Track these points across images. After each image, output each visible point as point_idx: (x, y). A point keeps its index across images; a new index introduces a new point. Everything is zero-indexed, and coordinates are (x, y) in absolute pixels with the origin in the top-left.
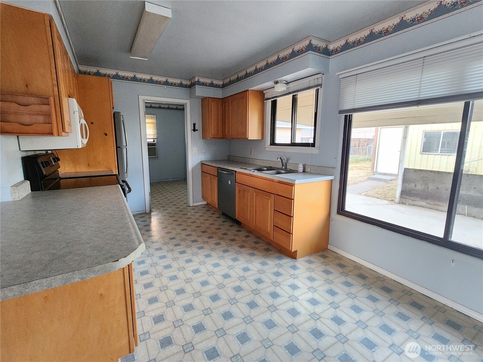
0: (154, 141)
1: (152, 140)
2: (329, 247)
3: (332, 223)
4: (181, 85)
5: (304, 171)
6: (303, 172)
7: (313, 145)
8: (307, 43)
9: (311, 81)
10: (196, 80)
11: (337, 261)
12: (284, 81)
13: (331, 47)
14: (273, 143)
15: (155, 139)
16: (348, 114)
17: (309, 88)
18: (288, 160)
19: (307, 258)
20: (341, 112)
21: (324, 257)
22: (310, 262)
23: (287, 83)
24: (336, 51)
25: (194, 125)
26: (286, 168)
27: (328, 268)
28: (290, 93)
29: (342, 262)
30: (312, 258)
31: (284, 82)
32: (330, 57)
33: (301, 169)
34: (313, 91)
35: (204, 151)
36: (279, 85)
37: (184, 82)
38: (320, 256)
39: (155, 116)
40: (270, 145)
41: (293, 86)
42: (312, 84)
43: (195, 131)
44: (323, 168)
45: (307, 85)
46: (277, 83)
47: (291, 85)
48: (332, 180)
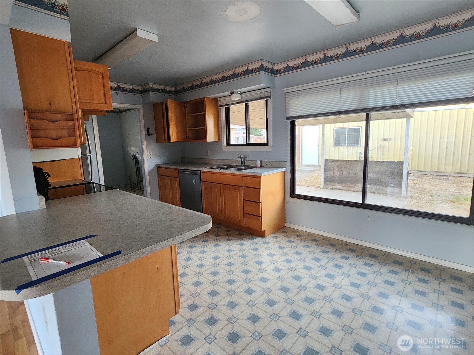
2: (287, 225)
3: (287, 205)
4: (132, 91)
6: (261, 167)
7: (267, 144)
8: (259, 64)
9: (262, 93)
10: (150, 86)
11: (295, 234)
12: (239, 92)
13: (276, 68)
14: (229, 144)
16: (293, 120)
17: (260, 98)
18: (245, 158)
19: (273, 235)
20: (288, 118)
21: (285, 232)
22: (276, 237)
23: (241, 93)
24: (280, 72)
25: (148, 129)
26: (244, 165)
27: (290, 239)
28: (242, 102)
29: (298, 233)
30: (276, 235)
31: (239, 93)
32: (276, 76)
33: (259, 164)
34: (264, 101)
35: (159, 154)
36: (234, 95)
37: (136, 88)
38: (282, 232)
40: (227, 146)
41: (246, 96)
42: (262, 96)
43: (149, 136)
44: (277, 162)
45: (258, 96)
46: (233, 93)
47: (244, 95)
48: (284, 171)
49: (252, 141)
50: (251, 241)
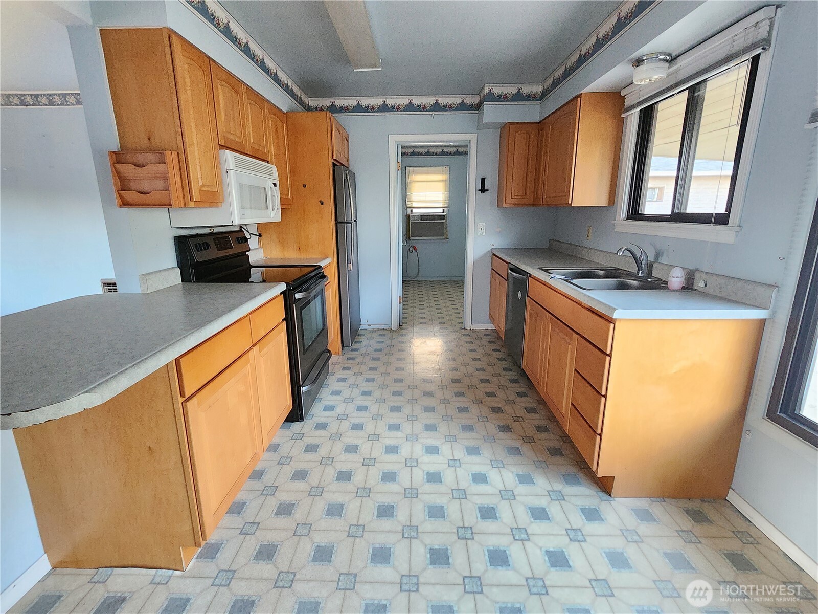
0: (443, 212)
1: (441, 210)
2: (732, 497)
4: (462, 107)
5: (688, 287)
6: (683, 288)
7: (722, 220)
9: (737, 38)
10: (486, 91)
12: (662, 54)
14: (635, 214)
15: (445, 207)
18: (658, 255)
19: (643, 503)
21: (698, 517)
22: (645, 516)
23: (671, 60)
25: (483, 180)
30: (657, 509)
31: (662, 57)
33: (676, 279)
35: (500, 229)
36: (645, 67)
37: (469, 100)
38: (687, 511)
39: (448, 168)
40: (627, 219)
41: (686, 65)
42: (738, 48)
43: (484, 193)
46: (638, 62)
47: (682, 63)
48: (766, 319)
49: (693, 207)
50: (558, 486)
